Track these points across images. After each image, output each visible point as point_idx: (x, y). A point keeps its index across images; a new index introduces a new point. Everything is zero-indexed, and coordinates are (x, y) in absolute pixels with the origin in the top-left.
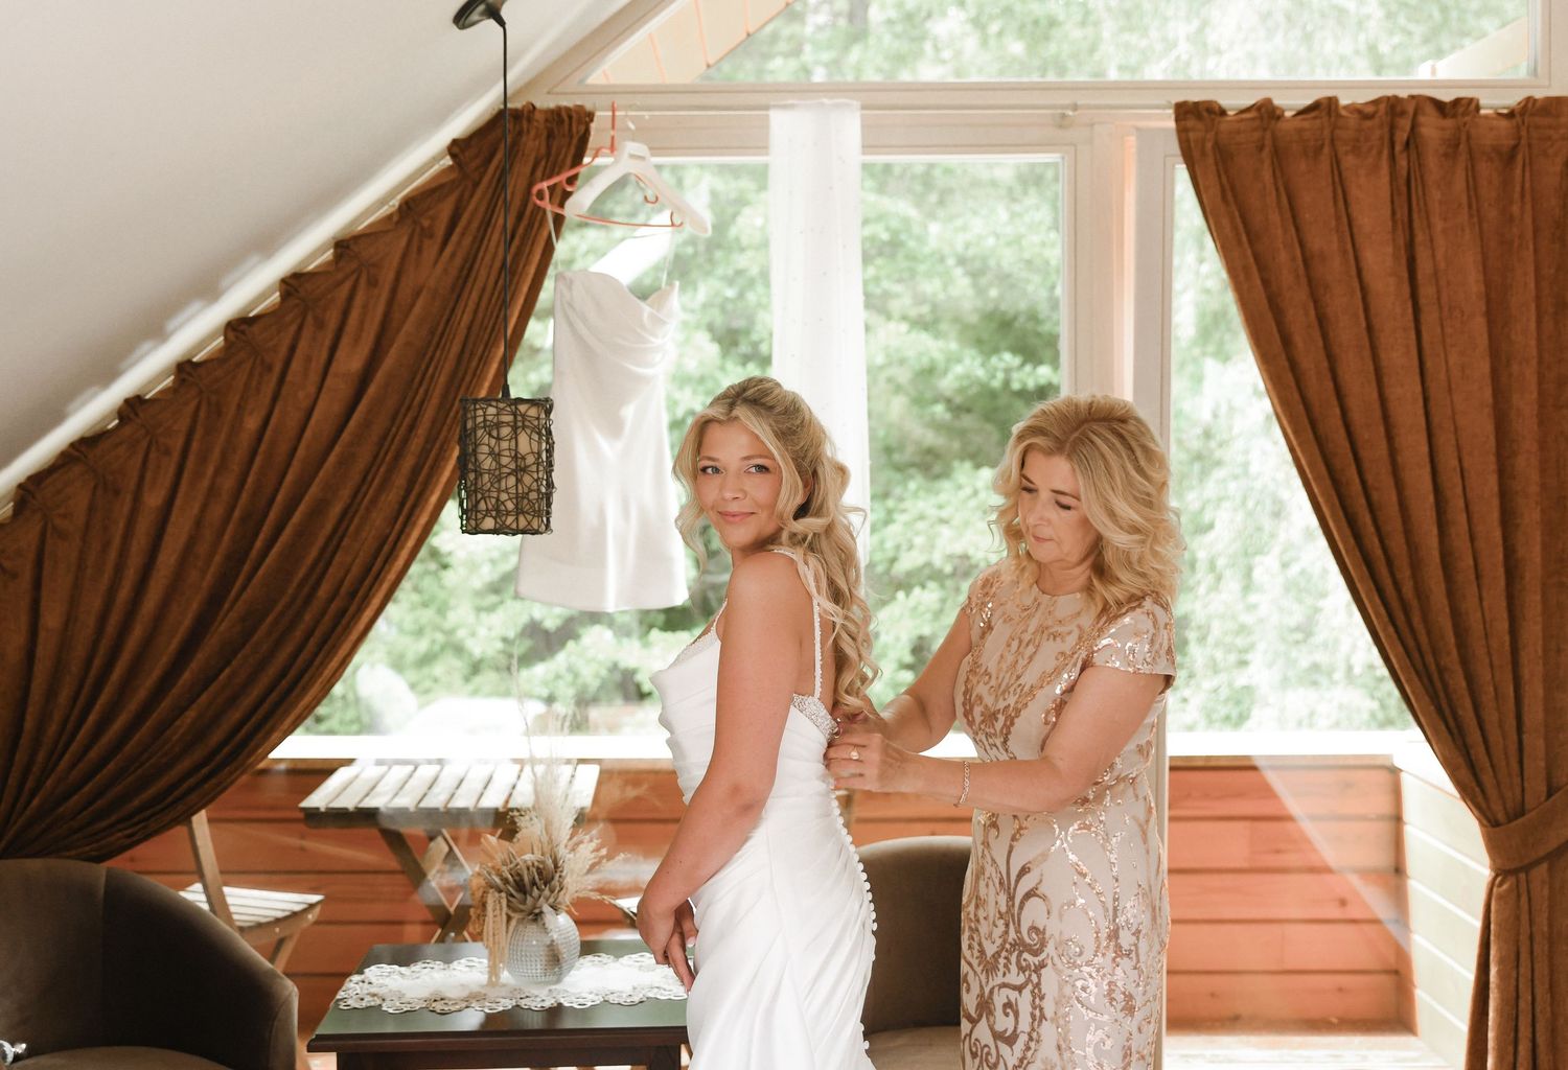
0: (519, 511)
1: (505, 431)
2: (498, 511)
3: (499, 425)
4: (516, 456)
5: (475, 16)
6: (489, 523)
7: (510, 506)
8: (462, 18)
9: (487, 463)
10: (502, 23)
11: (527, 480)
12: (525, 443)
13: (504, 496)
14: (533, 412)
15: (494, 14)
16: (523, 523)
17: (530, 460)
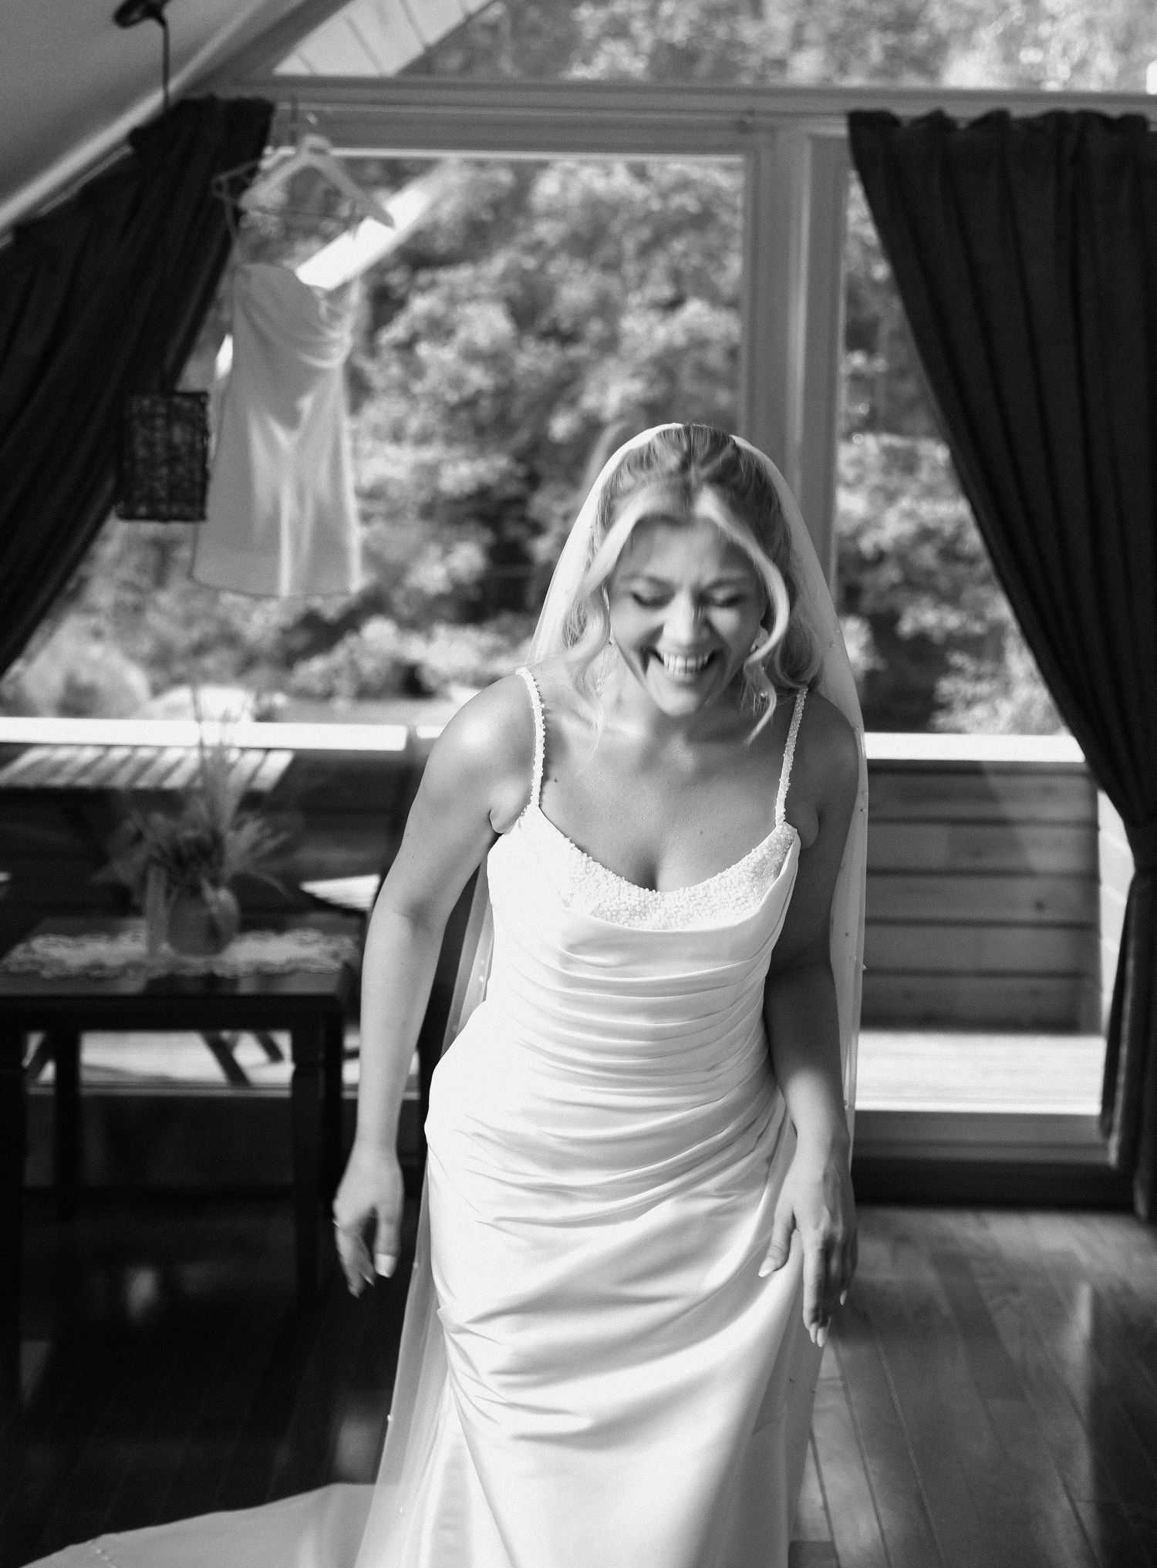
0: (172, 499)
1: (159, 422)
2: (151, 500)
3: (152, 416)
4: (170, 446)
5: (136, 15)
6: (142, 510)
7: (163, 494)
8: (123, 17)
9: (142, 452)
10: (162, 22)
11: (180, 470)
12: (178, 434)
13: (157, 485)
14: (187, 404)
15: (155, 13)
16: (175, 510)
17: (184, 450)
